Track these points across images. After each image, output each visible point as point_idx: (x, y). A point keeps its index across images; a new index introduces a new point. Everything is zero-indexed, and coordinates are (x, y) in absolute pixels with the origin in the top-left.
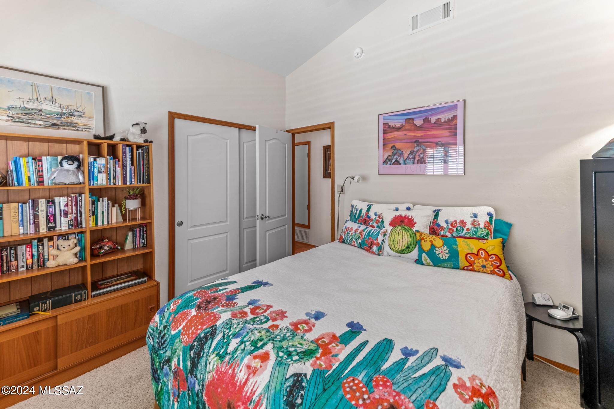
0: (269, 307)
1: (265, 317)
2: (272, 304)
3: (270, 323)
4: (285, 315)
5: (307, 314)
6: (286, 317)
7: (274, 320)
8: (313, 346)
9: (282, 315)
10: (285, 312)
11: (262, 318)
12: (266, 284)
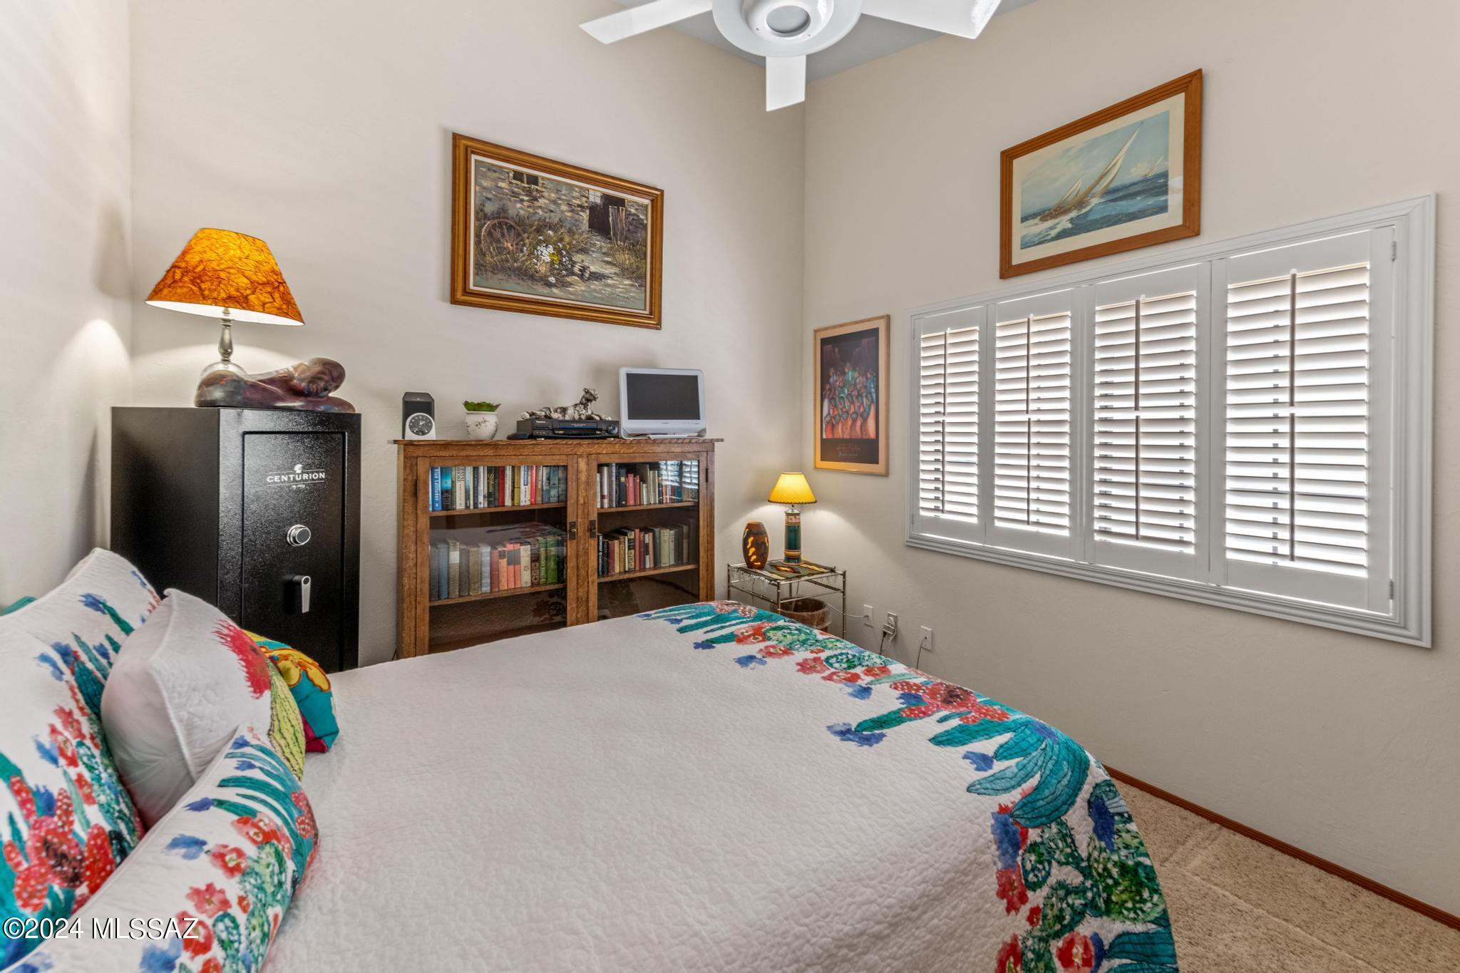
0: (829, 678)
1: (831, 665)
2: (823, 682)
3: (823, 656)
4: (799, 667)
5: (764, 663)
6: (798, 664)
7: (815, 660)
8: (771, 634)
9: (805, 667)
10: (799, 670)
11: (837, 665)
12: (845, 733)
